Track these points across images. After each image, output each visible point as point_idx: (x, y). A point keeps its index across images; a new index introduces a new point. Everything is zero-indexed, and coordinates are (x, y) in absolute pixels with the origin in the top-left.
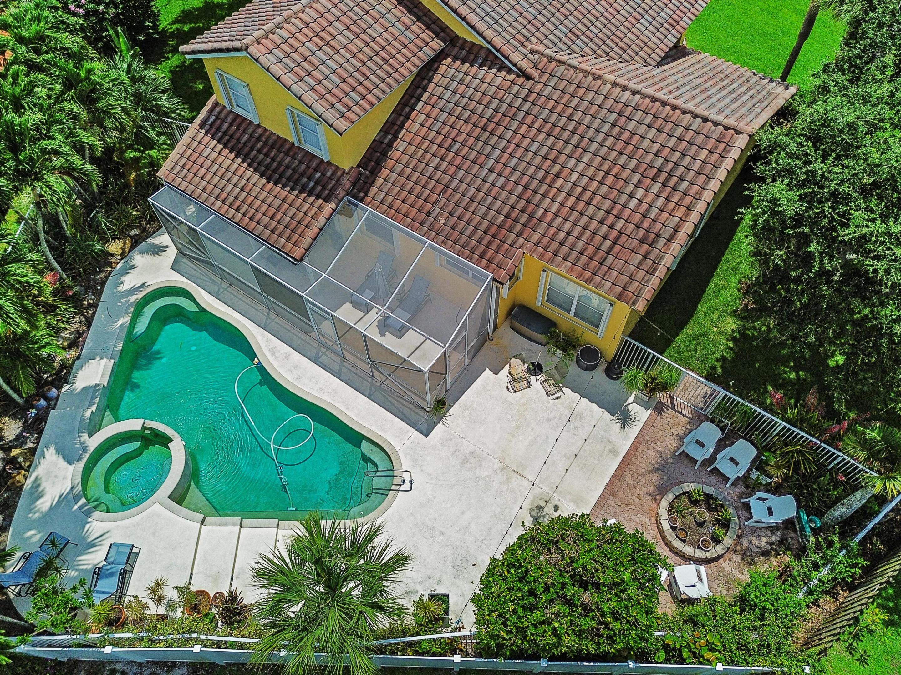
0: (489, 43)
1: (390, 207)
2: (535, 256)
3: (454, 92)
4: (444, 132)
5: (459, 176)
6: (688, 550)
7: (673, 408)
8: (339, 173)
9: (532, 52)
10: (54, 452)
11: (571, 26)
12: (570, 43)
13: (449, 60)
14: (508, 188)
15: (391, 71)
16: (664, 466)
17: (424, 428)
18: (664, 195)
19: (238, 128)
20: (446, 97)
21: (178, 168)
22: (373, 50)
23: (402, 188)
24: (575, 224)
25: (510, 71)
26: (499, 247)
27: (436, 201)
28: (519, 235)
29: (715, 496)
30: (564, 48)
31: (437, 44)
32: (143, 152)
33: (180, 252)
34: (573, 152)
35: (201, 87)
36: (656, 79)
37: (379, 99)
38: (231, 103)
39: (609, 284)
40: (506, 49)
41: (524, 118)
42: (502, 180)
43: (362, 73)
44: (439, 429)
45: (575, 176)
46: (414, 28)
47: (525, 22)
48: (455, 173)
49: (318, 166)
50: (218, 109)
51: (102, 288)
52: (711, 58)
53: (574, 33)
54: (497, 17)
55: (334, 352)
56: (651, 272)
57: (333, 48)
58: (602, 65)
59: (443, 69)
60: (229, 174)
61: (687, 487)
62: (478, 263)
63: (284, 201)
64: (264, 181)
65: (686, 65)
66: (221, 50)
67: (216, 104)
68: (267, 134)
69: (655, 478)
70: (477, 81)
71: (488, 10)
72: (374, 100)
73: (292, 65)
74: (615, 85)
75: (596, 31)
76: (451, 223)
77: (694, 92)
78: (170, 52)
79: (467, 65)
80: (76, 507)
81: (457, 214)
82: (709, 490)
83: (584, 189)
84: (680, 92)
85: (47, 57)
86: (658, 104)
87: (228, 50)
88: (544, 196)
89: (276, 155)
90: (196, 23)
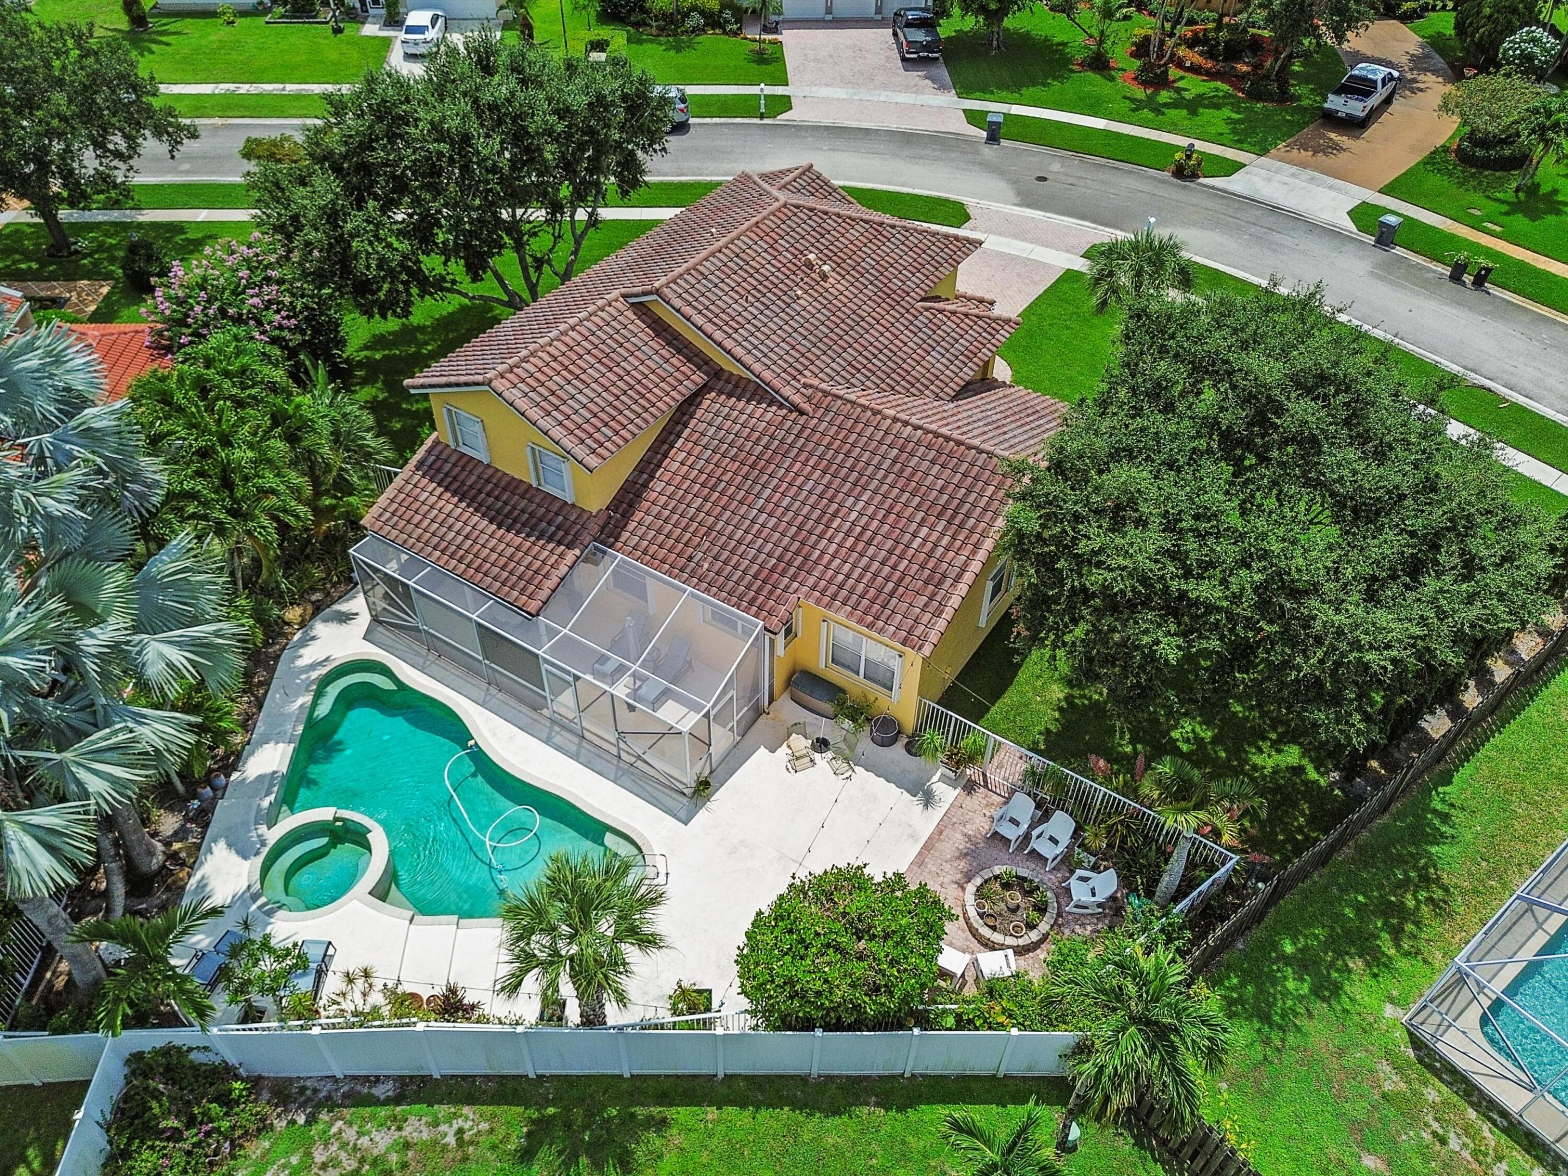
0: (758, 377)
1: (645, 552)
2: (811, 602)
3: (719, 428)
4: (707, 471)
5: (725, 518)
6: (997, 937)
7: (986, 786)
8: (585, 516)
9: (805, 386)
10: (225, 846)
11: (850, 359)
12: (848, 377)
13: (713, 394)
14: (780, 529)
15: (648, 405)
16: (974, 851)
17: (682, 814)
18: (950, 533)
19: (463, 469)
20: (709, 434)
21: (388, 515)
22: (627, 383)
23: (659, 531)
24: (854, 566)
25: (781, 406)
26: (771, 593)
27: (699, 544)
28: (793, 579)
29: (1030, 877)
30: (842, 381)
31: (699, 378)
32: (341, 499)
33: (375, 619)
34: (851, 490)
35: (398, 426)
36: (945, 414)
37: (634, 435)
38: (456, 440)
39: (892, 629)
40: (776, 383)
41: (797, 455)
42: (773, 521)
43: (615, 408)
44: (702, 815)
45: (854, 515)
46: (673, 360)
47: (798, 355)
48: (721, 514)
49: (561, 509)
50: (439, 448)
51: (276, 663)
52: (1025, 392)
53: (853, 367)
54: (766, 350)
55: (571, 731)
56: (938, 614)
57: (584, 382)
58: (884, 400)
59: (706, 403)
60: (451, 520)
61: (997, 870)
62: (746, 610)
63: (518, 549)
64: (494, 527)
65: (988, 400)
66: (458, 385)
67: (437, 443)
68: (499, 474)
69: (962, 864)
70: (745, 416)
71: (756, 342)
72: (629, 436)
73: (538, 399)
74: (895, 420)
75: (879, 364)
76: (716, 568)
77: (986, 429)
78: (358, 384)
79: (734, 399)
80: (254, 907)
81: (723, 558)
82: (1023, 872)
83: (864, 529)
84: (970, 427)
85: (253, 391)
86: (941, 440)
87: (467, 384)
88: (820, 537)
89: (509, 498)
90: (390, 349)
